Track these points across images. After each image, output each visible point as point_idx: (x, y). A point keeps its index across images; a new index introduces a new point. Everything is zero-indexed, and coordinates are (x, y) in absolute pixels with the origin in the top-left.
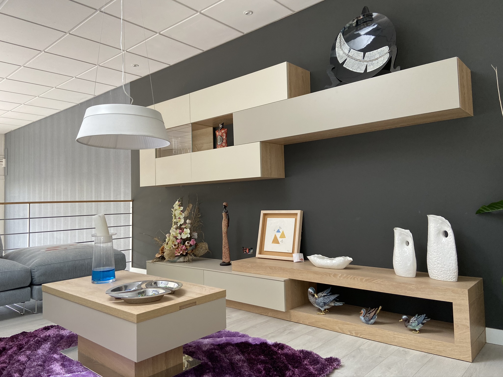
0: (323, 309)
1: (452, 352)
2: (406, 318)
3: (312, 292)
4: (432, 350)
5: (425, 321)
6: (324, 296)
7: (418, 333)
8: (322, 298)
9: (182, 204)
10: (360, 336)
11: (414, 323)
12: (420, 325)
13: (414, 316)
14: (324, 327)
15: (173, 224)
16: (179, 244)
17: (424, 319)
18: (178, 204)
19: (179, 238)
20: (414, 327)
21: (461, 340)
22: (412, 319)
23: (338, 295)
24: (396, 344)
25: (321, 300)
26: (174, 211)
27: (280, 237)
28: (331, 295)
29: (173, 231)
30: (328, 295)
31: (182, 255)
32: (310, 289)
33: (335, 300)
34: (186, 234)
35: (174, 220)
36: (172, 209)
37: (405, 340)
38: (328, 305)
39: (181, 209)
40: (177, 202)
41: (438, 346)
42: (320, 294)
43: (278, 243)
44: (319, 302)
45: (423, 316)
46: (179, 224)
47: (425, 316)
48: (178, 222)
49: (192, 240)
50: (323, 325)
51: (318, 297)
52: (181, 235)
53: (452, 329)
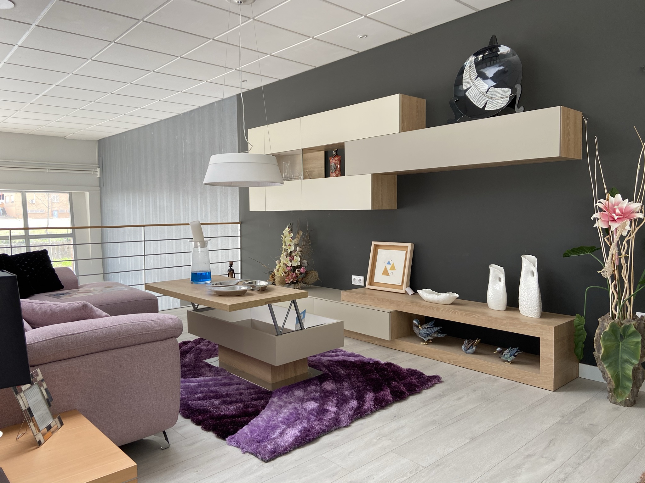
0: (426, 340)
1: (537, 382)
2: (500, 350)
3: (416, 324)
4: (520, 379)
5: (517, 354)
6: (428, 328)
7: (510, 364)
8: (425, 330)
9: (291, 230)
10: (458, 365)
11: (506, 354)
12: (513, 356)
13: (508, 348)
14: (426, 355)
15: (283, 251)
16: (289, 271)
17: (517, 352)
18: (288, 231)
19: (289, 265)
20: (507, 358)
21: (546, 372)
22: (506, 351)
23: (441, 327)
24: (489, 373)
25: (424, 331)
26: (284, 238)
27: (390, 269)
28: (434, 327)
29: (284, 259)
30: (432, 326)
31: (292, 282)
32: (415, 321)
33: (438, 332)
34: (296, 262)
35: (284, 247)
36: (282, 235)
37: (497, 369)
38: (431, 336)
39: (292, 235)
40: (288, 228)
41: (526, 376)
42: (424, 326)
43: (388, 275)
44: (423, 332)
45: (516, 349)
46: (289, 251)
47: (518, 349)
48: (288, 249)
49: (302, 268)
50: (425, 354)
51: (422, 329)
52: (291, 262)
53: (539, 361)
